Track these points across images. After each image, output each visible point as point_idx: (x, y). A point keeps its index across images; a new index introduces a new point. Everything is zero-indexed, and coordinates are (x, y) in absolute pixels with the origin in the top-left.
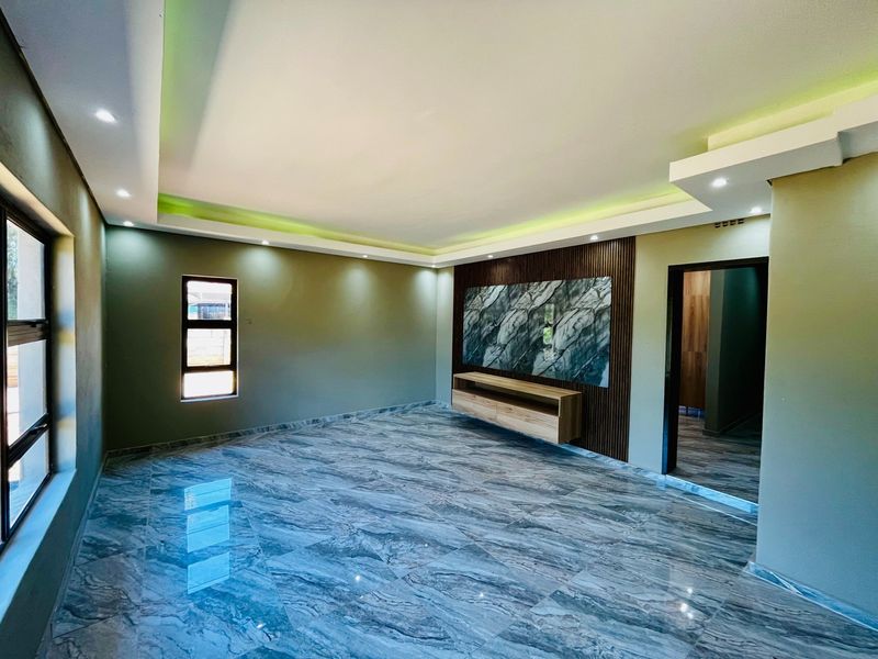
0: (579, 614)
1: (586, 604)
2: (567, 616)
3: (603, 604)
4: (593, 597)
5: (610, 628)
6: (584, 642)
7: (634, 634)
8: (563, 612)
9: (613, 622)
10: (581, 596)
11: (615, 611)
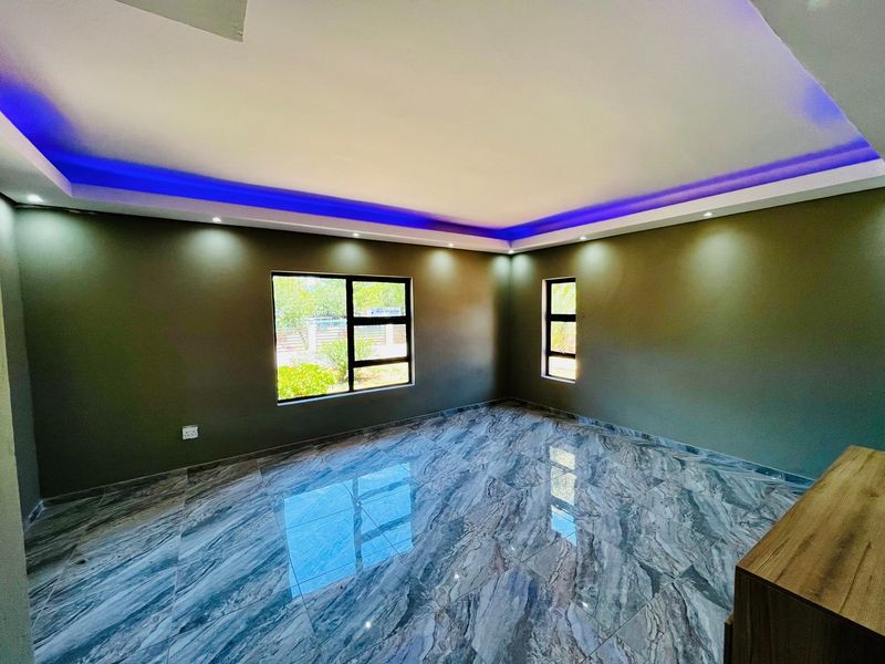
0: (268, 602)
1: (272, 614)
2: (271, 590)
3: (263, 630)
4: (275, 624)
5: (238, 622)
6: (243, 594)
7: (219, 640)
8: (275, 591)
9: (242, 627)
10: (283, 613)
11: (249, 637)
